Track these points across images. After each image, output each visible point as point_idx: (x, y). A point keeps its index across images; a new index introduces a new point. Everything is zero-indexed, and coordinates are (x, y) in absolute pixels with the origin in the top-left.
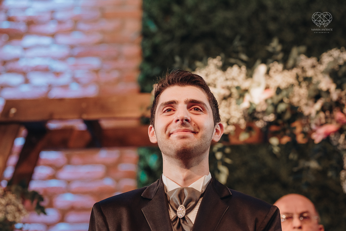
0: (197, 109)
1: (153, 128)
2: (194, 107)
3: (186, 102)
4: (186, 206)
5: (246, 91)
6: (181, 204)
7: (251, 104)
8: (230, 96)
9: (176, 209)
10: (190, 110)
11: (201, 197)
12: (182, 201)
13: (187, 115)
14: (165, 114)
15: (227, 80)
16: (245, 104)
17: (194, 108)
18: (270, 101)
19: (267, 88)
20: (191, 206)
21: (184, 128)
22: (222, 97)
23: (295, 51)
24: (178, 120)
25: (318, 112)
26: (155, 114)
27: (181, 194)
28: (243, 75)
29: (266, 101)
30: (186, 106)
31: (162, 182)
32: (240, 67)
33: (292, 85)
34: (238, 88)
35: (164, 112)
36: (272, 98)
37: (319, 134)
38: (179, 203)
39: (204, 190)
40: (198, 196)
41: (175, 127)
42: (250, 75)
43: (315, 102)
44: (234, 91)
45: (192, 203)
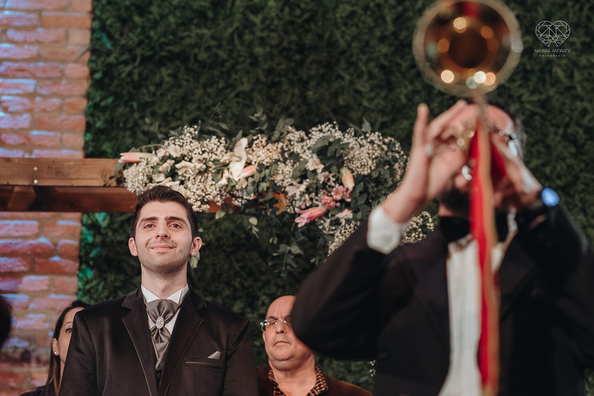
0: (176, 226)
1: (133, 241)
2: (173, 223)
3: (166, 219)
4: (164, 317)
5: (226, 165)
6: (160, 316)
7: (229, 180)
8: (206, 170)
9: (155, 321)
10: (170, 226)
11: (178, 309)
12: (161, 312)
13: (167, 232)
14: (145, 229)
15: (204, 152)
16: (224, 181)
17: (174, 225)
18: (251, 180)
19: (248, 164)
20: (169, 317)
21: (163, 244)
22: (197, 171)
23: (281, 122)
24: (158, 236)
25: (302, 195)
26: (136, 227)
27: (159, 306)
28: (222, 148)
29: (247, 178)
30: (165, 222)
31: (142, 293)
32: (219, 138)
33: (277, 161)
34: (215, 161)
35: (145, 227)
36: (252, 176)
37: (303, 218)
38: (158, 314)
39: (181, 303)
40: (176, 308)
41: (155, 243)
42: (230, 149)
43: (301, 183)
44: (210, 164)
45: (171, 315)
